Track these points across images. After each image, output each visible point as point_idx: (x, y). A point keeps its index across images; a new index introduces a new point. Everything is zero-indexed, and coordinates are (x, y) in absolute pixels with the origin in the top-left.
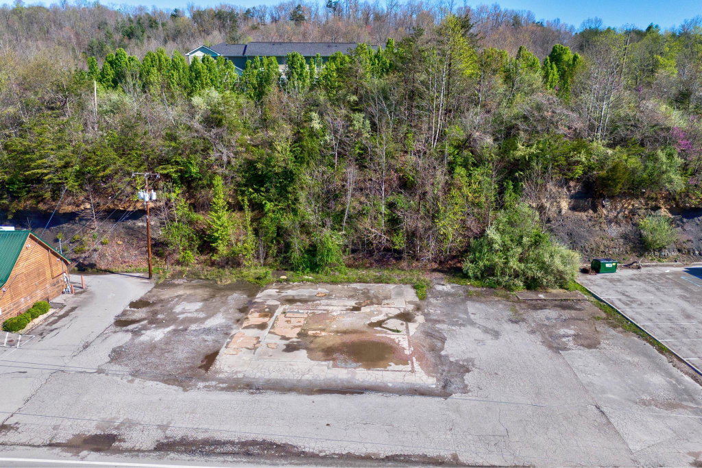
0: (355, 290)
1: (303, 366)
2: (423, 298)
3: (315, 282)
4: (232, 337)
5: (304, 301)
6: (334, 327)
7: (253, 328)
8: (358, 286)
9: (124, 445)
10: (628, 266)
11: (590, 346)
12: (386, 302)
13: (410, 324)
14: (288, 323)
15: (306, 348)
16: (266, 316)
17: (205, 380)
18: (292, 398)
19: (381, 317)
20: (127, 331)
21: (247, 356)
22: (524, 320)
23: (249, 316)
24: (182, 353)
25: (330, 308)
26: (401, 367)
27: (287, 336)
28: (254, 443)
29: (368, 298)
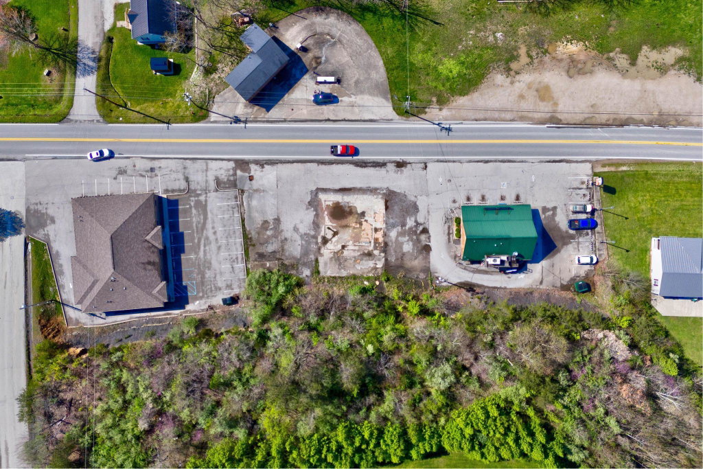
0: (344, 269)
1: (357, 203)
2: (317, 260)
4: (384, 221)
5: (365, 254)
6: (351, 230)
7: (379, 229)
8: (343, 273)
9: (393, 164)
11: (266, 222)
12: (332, 255)
14: (367, 234)
15: (358, 214)
16: (377, 239)
17: (384, 194)
18: (358, 185)
19: (334, 239)
20: (421, 225)
21: (376, 209)
22: (282, 241)
23: (383, 239)
24: (396, 209)
25: (353, 248)
26: (328, 203)
27: (366, 223)
28: (365, 167)
29: (339, 259)
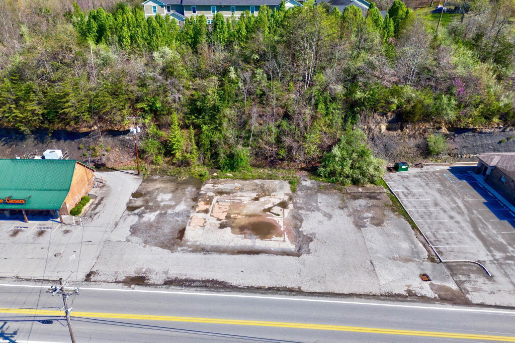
0: (256, 184)
1: (229, 238)
2: (294, 191)
3: (234, 178)
4: (191, 219)
5: (228, 193)
6: (245, 212)
7: (202, 212)
8: (258, 181)
10: (416, 166)
11: (378, 225)
12: (273, 194)
13: (285, 210)
14: (220, 209)
15: (230, 226)
16: (207, 204)
17: (181, 246)
18: (224, 257)
19: (270, 205)
20: (135, 214)
21: (200, 231)
22: (346, 207)
23: (199, 204)
24: (167, 229)
25: (242, 198)
26: (278, 238)
27: (220, 218)
29: (264, 191)
